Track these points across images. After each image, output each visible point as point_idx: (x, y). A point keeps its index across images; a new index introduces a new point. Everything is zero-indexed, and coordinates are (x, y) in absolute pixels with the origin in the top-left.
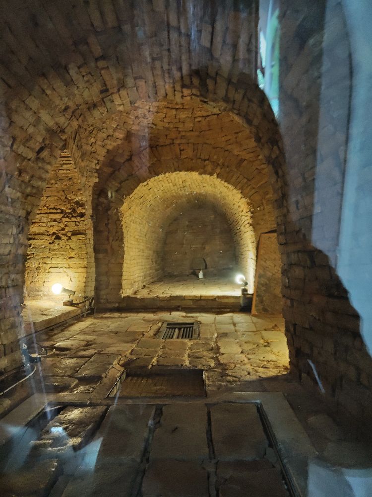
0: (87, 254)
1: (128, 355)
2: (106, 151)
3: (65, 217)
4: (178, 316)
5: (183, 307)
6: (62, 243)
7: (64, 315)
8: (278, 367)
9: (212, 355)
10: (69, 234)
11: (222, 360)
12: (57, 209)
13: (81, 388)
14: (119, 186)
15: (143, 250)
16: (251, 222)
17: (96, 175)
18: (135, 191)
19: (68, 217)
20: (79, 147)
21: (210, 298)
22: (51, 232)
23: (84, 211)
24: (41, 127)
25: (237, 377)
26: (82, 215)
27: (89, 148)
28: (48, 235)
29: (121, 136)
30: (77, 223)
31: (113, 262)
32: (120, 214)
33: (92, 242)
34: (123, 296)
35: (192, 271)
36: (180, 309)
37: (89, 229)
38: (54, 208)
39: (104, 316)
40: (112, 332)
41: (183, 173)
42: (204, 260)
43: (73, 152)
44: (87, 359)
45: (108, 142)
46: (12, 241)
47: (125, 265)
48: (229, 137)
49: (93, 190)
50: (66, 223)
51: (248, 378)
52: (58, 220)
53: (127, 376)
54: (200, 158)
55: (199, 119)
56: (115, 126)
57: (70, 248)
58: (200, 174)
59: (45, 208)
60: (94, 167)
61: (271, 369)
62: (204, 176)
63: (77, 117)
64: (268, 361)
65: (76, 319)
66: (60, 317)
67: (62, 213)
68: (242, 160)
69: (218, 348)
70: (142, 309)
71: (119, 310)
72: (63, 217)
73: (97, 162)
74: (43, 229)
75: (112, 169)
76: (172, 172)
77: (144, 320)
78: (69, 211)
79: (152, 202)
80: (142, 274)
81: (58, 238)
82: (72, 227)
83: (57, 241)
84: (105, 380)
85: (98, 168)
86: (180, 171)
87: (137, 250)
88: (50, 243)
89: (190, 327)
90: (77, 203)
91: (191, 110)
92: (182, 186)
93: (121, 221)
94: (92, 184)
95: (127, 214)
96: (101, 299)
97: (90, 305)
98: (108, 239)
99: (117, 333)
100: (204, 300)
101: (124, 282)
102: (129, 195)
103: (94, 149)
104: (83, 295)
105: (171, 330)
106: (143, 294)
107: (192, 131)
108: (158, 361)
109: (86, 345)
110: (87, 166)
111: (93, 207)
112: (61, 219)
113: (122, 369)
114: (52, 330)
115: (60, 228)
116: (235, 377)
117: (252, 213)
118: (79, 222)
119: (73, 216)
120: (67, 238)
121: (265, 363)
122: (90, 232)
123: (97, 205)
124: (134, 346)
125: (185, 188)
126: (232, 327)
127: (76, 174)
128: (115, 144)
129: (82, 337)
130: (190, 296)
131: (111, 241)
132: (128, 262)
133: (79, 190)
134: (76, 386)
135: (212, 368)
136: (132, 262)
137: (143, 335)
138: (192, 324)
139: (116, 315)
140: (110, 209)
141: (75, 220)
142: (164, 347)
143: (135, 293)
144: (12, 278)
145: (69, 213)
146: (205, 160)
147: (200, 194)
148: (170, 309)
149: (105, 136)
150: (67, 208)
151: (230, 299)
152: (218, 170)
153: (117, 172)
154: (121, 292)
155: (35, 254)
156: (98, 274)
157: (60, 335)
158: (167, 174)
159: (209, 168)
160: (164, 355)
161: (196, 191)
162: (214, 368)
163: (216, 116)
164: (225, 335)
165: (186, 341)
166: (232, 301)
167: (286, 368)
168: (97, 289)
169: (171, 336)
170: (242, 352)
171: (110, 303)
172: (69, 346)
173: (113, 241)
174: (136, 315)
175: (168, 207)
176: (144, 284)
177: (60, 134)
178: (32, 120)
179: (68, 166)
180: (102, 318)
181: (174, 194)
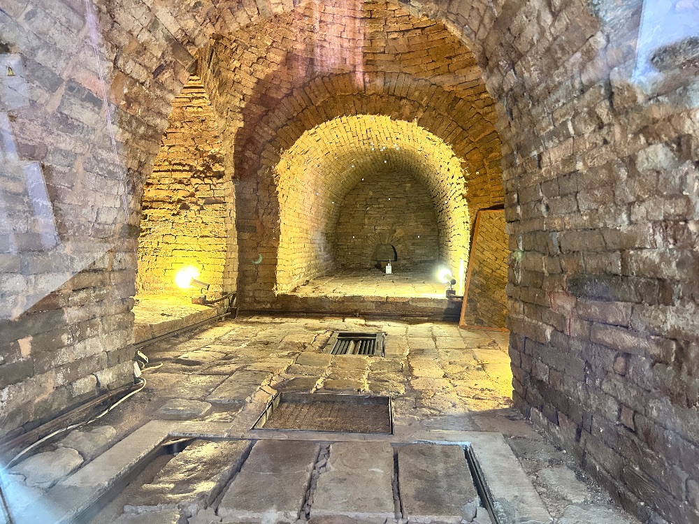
0: (226, 231)
1: (284, 374)
2: (255, 80)
3: (195, 178)
4: (353, 325)
5: (362, 311)
6: (191, 214)
7: (193, 316)
8: (495, 398)
9: (401, 378)
10: (201, 202)
11: (417, 385)
12: (184, 166)
13: (216, 416)
14: (274, 134)
15: (307, 230)
16: (465, 192)
17: (241, 116)
18: (298, 142)
19: (199, 177)
20: (217, 74)
21: (401, 301)
22: (175, 198)
23: (222, 169)
24: (160, 34)
25: (437, 410)
26: (220, 175)
27: (231, 75)
28: (170, 203)
29: (279, 59)
30: (212, 186)
31: (264, 245)
32: (274, 175)
33: (234, 215)
34: (277, 293)
35: (376, 263)
36: (358, 314)
37: (229, 195)
38: (180, 164)
39: (250, 320)
40: (261, 342)
41: (368, 117)
42: (394, 248)
43: (208, 80)
44: (225, 377)
45: (259, 67)
46: (118, 205)
47: (280, 250)
48: (438, 64)
49: (236, 139)
50: (196, 186)
51: (453, 411)
52: (185, 181)
53: (282, 401)
54: (394, 95)
55: (395, 35)
56: (269, 44)
57: (203, 222)
58: (393, 119)
59: (167, 163)
60: (237, 104)
61: (486, 401)
62: (399, 122)
63: (213, 20)
64: (482, 390)
65: (210, 324)
66: (188, 319)
67: (190, 171)
68: (456, 100)
69: (411, 369)
70: (303, 312)
71: (272, 313)
72: (193, 177)
73: (242, 97)
74: (163, 195)
75: (264, 109)
76: (352, 115)
77: (306, 328)
78: (201, 169)
79: (321, 160)
80: (305, 265)
81: (185, 207)
82: (204, 192)
83: (184, 212)
84: (250, 407)
85: (243, 106)
86: (364, 114)
87: (298, 230)
88: (173, 215)
89: (371, 340)
90: (213, 157)
91: (383, 22)
92: (365, 137)
93: (276, 186)
94: (234, 130)
95: (284, 176)
96: (247, 297)
97: (230, 304)
98: (257, 212)
99: (267, 343)
100: (391, 303)
101: (278, 275)
102: (288, 148)
103: (238, 77)
104: (221, 290)
105: (344, 342)
106: (306, 292)
107: (384, 53)
108: (325, 384)
109: (224, 359)
110: (227, 103)
111: (235, 164)
112: (189, 180)
113: (274, 393)
114: (177, 336)
115: (189, 193)
116: (434, 409)
117: (467, 179)
118: (215, 186)
119: (206, 177)
120: (199, 208)
121: (478, 392)
122: (231, 201)
123: (242, 162)
124: (291, 361)
125: (370, 141)
126: (431, 342)
127: (212, 114)
128: (269, 71)
129: (218, 348)
130: (372, 297)
131: (260, 215)
132: (286, 246)
133: (216, 137)
134: (210, 413)
135: (401, 396)
136: (291, 246)
137: (305, 347)
138: (375, 335)
139: (267, 319)
140: (260, 168)
141: (210, 182)
142: (333, 365)
143: (295, 290)
144: (119, 259)
145: (202, 172)
146: (402, 98)
147: (392, 151)
148: (344, 314)
149: (254, 57)
150: (198, 164)
151: (429, 303)
152: (420, 115)
153: (270, 113)
154: (275, 287)
155: (152, 230)
156: (243, 261)
157: (187, 344)
158: (344, 118)
159: (407, 111)
160: (333, 376)
161: (385, 145)
162: (403, 396)
163: (419, 31)
164: (421, 352)
165: (365, 357)
166: (432, 305)
167: (508, 401)
168: (241, 281)
169: (344, 351)
170: (445, 376)
171: (259, 302)
172: (200, 359)
173: (263, 214)
174: (294, 320)
175: (344, 169)
176: (308, 278)
177: (188, 47)
178: (146, 22)
179: (201, 100)
180: (247, 323)
181: (354, 149)
